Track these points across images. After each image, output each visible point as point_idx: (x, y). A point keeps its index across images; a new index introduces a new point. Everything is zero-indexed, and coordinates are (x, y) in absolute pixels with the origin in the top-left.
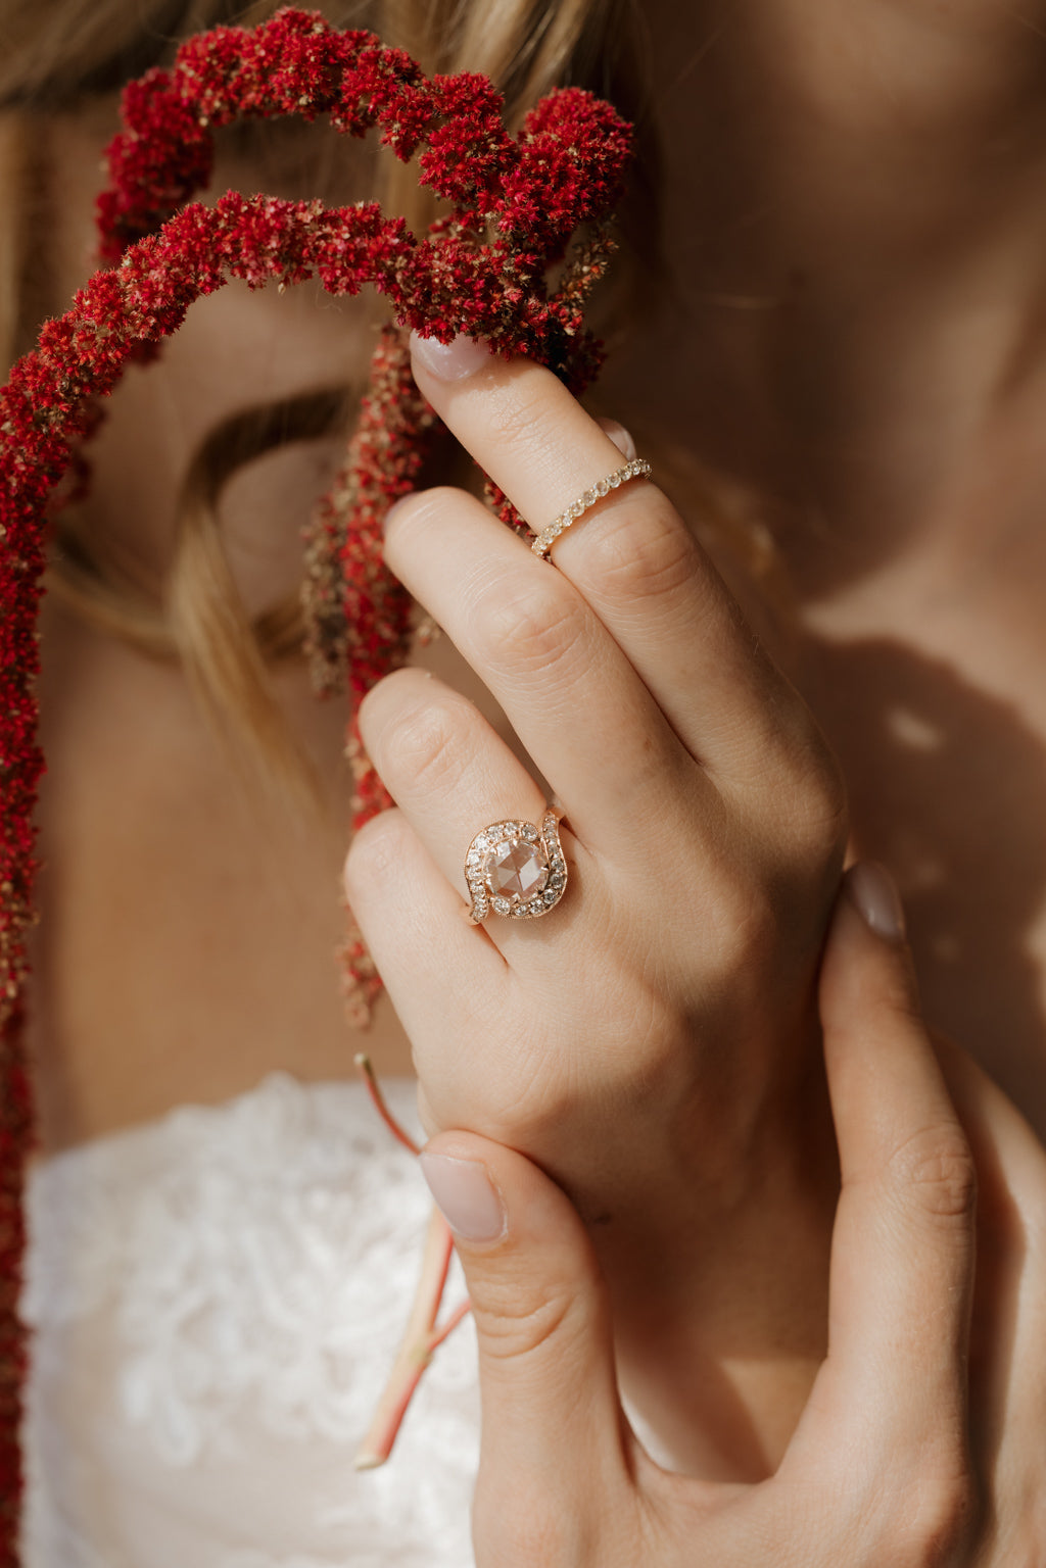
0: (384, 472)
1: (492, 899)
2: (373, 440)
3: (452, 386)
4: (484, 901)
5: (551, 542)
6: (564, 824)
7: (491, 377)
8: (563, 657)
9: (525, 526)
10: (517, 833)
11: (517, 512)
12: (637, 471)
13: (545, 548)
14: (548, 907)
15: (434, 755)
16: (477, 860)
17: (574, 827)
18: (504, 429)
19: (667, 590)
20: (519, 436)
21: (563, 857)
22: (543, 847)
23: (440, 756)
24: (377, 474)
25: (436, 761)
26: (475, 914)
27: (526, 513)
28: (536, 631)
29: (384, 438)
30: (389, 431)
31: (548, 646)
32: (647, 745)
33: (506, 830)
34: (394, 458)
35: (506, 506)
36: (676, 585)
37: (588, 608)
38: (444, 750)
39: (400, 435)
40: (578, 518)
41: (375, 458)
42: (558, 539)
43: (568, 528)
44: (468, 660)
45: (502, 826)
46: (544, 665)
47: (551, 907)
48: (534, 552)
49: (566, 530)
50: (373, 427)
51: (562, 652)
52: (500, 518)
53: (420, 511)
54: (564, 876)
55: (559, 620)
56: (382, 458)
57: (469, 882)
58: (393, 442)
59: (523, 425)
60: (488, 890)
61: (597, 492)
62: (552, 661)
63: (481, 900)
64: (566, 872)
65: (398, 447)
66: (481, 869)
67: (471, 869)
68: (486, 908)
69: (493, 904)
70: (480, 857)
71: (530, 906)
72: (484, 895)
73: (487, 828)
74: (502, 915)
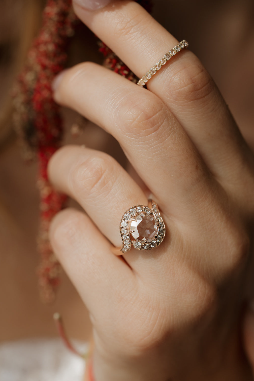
1: (133, 242)
3: (95, 11)
4: (129, 243)
7: (113, 6)
8: (159, 129)
10: (143, 211)
14: (158, 243)
15: (99, 179)
17: (162, 208)
18: (124, 29)
19: (204, 97)
20: (131, 32)
23: (102, 179)
25: (100, 181)
26: (123, 250)
28: (148, 117)
31: (153, 124)
32: (197, 167)
33: (137, 210)
36: (206, 95)
38: (103, 177)
40: (163, 66)
45: (135, 209)
46: (151, 133)
48: (139, 84)
49: (158, 72)
51: (159, 127)
54: (164, 229)
55: (157, 112)
57: (122, 235)
59: (132, 27)
60: (130, 238)
61: (171, 54)
62: (155, 131)
63: (127, 243)
64: (165, 228)
66: (128, 229)
67: (123, 229)
68: (129, 247)
69: (133, 244)
70: (127, 223)
71: (150, 244)
72: (129, 240)
73: (129, 210)
74: (137, 249)
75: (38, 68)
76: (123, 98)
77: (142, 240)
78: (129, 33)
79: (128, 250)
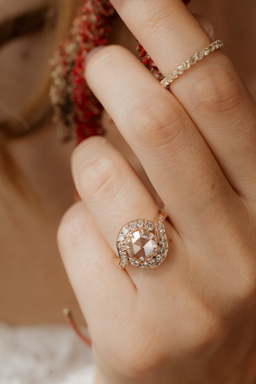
0: (94, 35)
1: (130, 258)
2: (88, 19)
4: (126, 259)
5: (171, 81)
6: (168, 220)
8: (173, 141)
9: (156, 68)
10: (144, 226)
11: (152, 61)
12: (217, 47)
13: (168, 84)
15: (104, 183)
16: (123, 239)
17: (173, 221)
20: (157, 25)
21: (166, 239)
22: (157, 234)
23: (106, 184)
24: (91, 36)
25: (104, 186)
26: (121, 264)
27: (157, 62)
28: (161, 127)
29: (93, 18)
30: (96, 15)
31: (166, 135)
32: (213, 186)
33: (138, 225)
34: (98, 28)
35: (147, 58)
36: (233, 107)
37: (187, 115)
38: (108, 181)
39: (101, 16)
41: (89, 28)
42: (174, 80)
43: (181, 75)
44: (123, 137)
46: (163, 144)
47: (159, 264)
48: (161, 85)
50: (88, 12)
51: (173, 138)
52: (142, 62)
53: (103, 57)
55: (172, 122)
56: (93, 28)
57: (118, 250)
58: (98, 19)
59: (160, 19)
60: (127, 254)
63: (124, 258)
65: (101, 22)
66: (125, 244)
67: (120, 243)
68: (126, 262)
69: (130, 261)
70: (124, 238)
71: (148, 263)
72: (126, 256)
73: (128, 223)
74: (134, 266)
75: (79, 39)
76: (138, 100)
77: (140, 258)
78: (155, 26)
79: (126, 266)
